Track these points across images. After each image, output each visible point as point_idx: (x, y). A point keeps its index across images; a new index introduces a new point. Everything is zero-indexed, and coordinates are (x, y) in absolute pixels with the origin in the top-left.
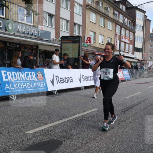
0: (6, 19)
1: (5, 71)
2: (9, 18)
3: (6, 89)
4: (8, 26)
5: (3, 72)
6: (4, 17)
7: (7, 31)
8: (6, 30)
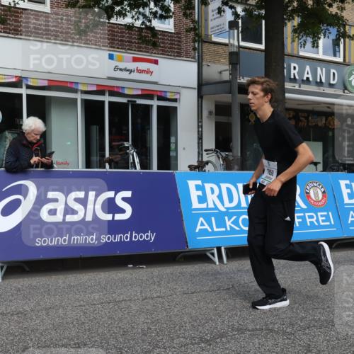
0: (344, 64)
1: (348, 182)
2: (352, 62)
3: (349, 222)
4: (350, 79)
5: (343, 183)
6: (341, 60)
7: (346, 91)
8: (345, 88)
